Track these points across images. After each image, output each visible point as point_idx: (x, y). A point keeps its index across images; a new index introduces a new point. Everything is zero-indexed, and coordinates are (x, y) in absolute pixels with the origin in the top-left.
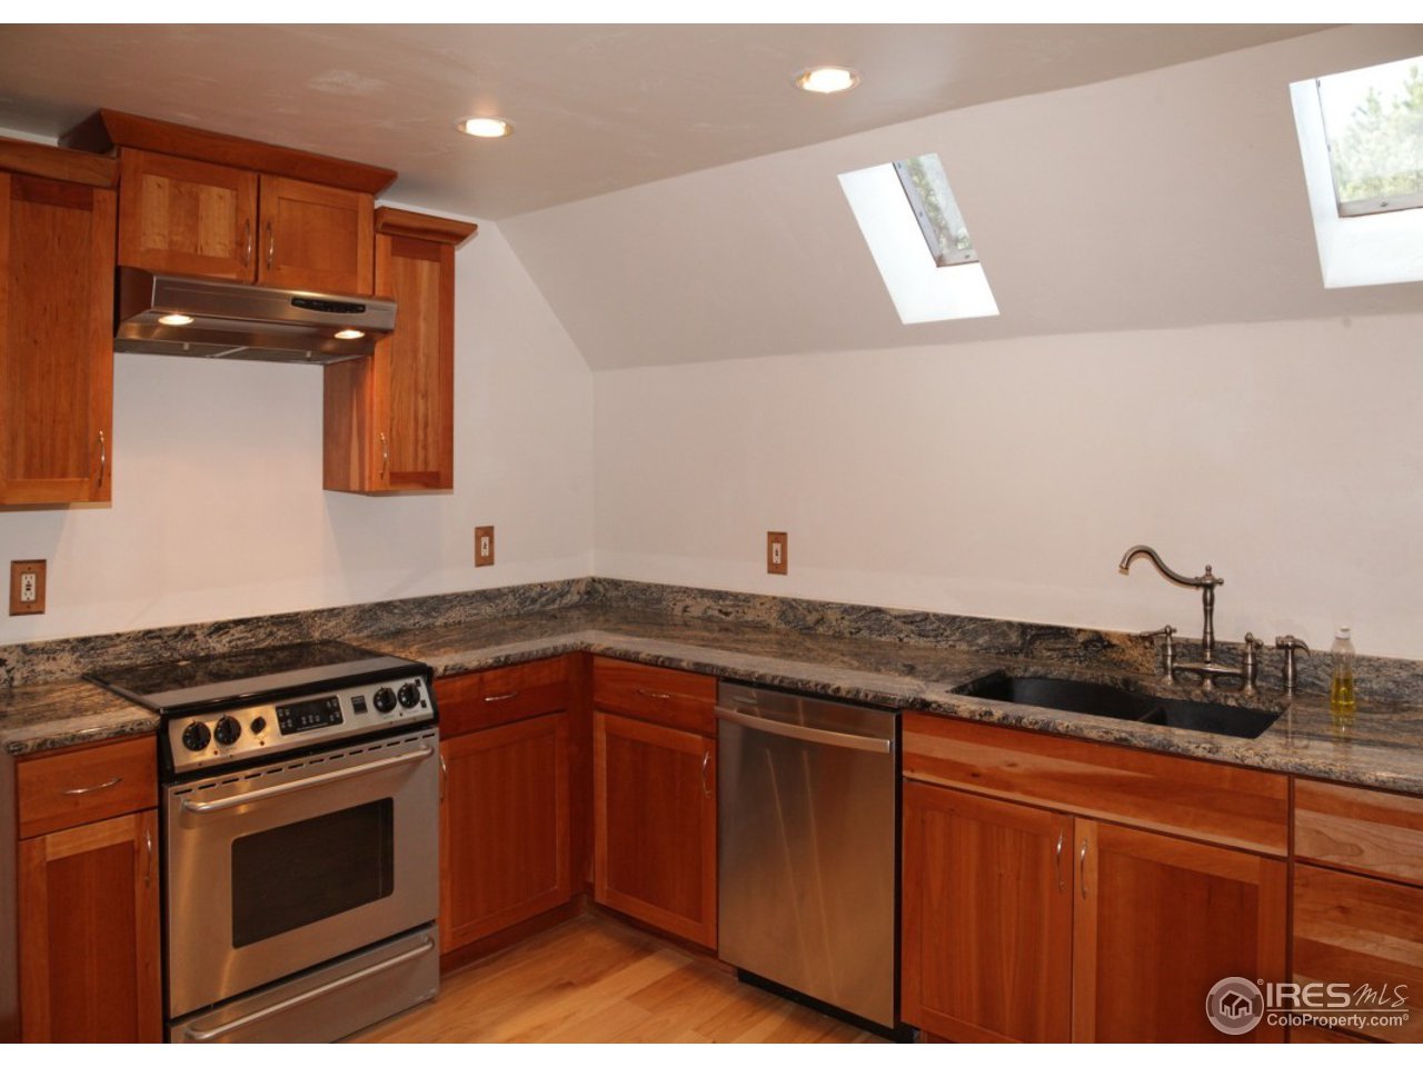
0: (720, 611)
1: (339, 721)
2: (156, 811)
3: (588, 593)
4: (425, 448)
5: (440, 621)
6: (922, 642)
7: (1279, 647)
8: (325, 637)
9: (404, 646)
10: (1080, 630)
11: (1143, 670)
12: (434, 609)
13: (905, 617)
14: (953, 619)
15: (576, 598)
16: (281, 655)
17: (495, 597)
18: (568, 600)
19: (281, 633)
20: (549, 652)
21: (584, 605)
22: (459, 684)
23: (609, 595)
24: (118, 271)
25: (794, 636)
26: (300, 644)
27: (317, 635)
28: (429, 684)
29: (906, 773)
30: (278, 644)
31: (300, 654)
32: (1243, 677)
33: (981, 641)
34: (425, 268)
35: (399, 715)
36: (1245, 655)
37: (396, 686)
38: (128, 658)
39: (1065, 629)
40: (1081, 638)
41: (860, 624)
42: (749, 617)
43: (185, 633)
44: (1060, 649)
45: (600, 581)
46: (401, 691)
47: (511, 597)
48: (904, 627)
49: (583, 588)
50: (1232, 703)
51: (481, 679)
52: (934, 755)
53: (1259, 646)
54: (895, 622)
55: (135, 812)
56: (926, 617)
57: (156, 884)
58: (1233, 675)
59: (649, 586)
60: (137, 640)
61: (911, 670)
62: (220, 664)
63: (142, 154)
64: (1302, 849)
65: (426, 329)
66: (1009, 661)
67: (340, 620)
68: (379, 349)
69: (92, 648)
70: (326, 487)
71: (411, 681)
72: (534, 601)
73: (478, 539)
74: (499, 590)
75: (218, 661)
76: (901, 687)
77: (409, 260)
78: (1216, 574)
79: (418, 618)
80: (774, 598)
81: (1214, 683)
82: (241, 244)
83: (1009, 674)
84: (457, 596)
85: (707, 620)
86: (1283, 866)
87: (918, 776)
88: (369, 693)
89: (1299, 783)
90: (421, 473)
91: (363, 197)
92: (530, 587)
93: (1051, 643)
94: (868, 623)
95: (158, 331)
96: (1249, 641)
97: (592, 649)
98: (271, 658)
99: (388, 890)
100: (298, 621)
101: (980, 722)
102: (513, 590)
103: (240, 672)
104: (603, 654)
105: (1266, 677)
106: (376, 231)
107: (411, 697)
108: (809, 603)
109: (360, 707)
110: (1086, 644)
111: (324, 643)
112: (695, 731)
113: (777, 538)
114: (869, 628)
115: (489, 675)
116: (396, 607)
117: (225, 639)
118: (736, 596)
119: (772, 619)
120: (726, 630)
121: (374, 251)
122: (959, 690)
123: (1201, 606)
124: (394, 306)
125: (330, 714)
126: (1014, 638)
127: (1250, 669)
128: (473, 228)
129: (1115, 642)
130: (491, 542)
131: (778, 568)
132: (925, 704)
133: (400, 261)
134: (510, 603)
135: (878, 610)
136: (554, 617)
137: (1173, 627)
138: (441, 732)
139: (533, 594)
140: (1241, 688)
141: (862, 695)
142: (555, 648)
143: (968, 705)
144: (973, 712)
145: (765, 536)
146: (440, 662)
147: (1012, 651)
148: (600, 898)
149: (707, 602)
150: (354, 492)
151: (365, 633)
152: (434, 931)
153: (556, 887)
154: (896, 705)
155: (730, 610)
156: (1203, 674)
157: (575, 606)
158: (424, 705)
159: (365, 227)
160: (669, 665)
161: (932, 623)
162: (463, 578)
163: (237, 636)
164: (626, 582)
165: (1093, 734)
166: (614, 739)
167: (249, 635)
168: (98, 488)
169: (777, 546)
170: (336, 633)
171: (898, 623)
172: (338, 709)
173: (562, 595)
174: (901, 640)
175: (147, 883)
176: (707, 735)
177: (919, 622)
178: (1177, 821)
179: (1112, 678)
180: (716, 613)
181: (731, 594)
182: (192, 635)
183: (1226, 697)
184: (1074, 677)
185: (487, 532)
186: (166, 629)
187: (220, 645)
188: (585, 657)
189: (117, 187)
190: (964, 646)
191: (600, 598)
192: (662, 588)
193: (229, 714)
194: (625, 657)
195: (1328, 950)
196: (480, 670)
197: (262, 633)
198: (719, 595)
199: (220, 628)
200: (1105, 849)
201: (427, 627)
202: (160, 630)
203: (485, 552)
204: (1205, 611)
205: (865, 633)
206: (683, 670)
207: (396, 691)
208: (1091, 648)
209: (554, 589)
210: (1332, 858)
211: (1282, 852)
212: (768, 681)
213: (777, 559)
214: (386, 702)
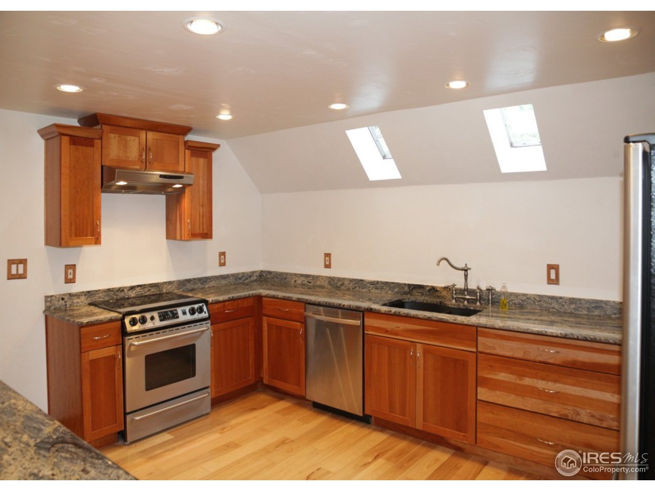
0: (308, 282)
1: (178, 317)
2: (121, 345)
3: (260, 276)
4: (203, 224)
5: (207, 286)
6: (377, 291)
7: (487, 290)
8: (168, 291)
9: (196, 293)
10: (427, 286)
11: (447, 298)
12: (205, 282)
13: (371, 282)
14: (387, 283)
15: (255, 278)
16: (152, 297)
17: (226, 278)
18: (252, 278)
19: (152, 290)
20: (247, 296)
21: (258, 280)
22: (217, 306)
23: (267, 277)
24: (102, 167)
25: (333, 290)
26: (159, 294)
27: (165, 291)
28: (207, 306)
29: (366, 332)
30: (152, 294)
31: (159, 297)
32: (476, 300)
33: (395, 290)
34: (202, 161)
35: (197, 316)
36: (477, 293)
37: (196, 306)
38: (103, 298)
39: (423, 285)
40: (428, 288)
41: (356, 285)
42: (318, 283)
43: (121, 290)
44: (421, 292)
45: (264, 272)
46: (197, 308)
47: (232, 277)
48: (370, 286)
49: (258, 274)
50: (472, 308)
51: (224, 305)
52: (374, 325)
53: (481, 290)
54: (367, 284)
55: (115, 345)
56: (378, 282)
57: (121, 369)
58: (474, 299)
59: (282, 273)
60: (105, 292)
61: (370, 300)
62: (132, 301)
63: (109, 127)
64: (480, 349)
65: (202, 182)
66: (404, 297)
67: (172, 285)
68: (187, 190)
69: (91, 295)
70: (167, 238)
71: (201, 305)
72: (240, 279)
73: (220, 256)
74: (227, 275)
75: (132, 299)
76: (365, 305)
77: (197, 159)
78: (469, 266)
79: (199, 285)
80: (326, 277)
81: (468, 302)
82: (141, 156)
83: (403, 301)
84: (213, 277)
85: (303, 285)
86: (475, 354)
87: (369, 332)
88: (187, 308)
89: (479, 329)
90: (201, 234)
91: (181, 137)
92: (239, 274)
93: (418, 290)
94: (358, 285)
95: (114, 187)
96: (478, 288)
97: (262, 294)
98: (149, 298)
99: (194, 375)
100: (158, 286)
101: (388, 314)
102: (233, 275)
103: (139, 303)
104: (266, 296)
105: (484, 300)
106: (185, 149)
107: (201, 310)
108: (338, 278)
109: (184, 313)
110: (429, 291)
111: (167, 293)
112: (297, 321)
113: (328, 255)
114: (359, 286)
115: (227, 303)
116: (191, 281)
117: (134, 292)
118: (313, 276)
119: (326, 284)
120: (310, 288)
121: (185, 156)
122: (385, 305)
123: (464, 277)
124: (193, 176)
125: (175, 316)
126: (406, 289)
127: (478, 297)
128: (219, 146)
129: (438, 289)
130: (225, 257)
131: (328, 266)
132: (371, 309)
133: (194, 159)
134: (232, 280)
135: (362, 280)
136: (247, 285)
137: (455, 284)
138: (211, 322)
139: (240, 276)
140: (476, 303)
141: (351, 307)
142: (249, 294)
143: (384, 309)
144: (385, 311)
145: (323, 255)
146: (210, 299)
147: (406, 293)
148: (265, 382)
149: (303, 279)
150: (178, 240)
151: (181, 290)
152: (209, 390)
153: (250, 378)
154: (362, 310)
155: (311, 281)
156: (465, 299)
157: (255, 281)
158: (205, 313)
159: (182, 147)
160: (289, 299)
161: (380, 284)
162: (214, 270)
163: (138, 291)
164: (274, 272)
165: (421, 317)
166: (269, 325)
167: (142, 290)
168: (97, 240)
169: (327, 258)
170: (171, 290)
171: (369, 285)
172: (177, 313)
173: (250, 277)
174: (369, 290)
175: (119, 369)
176: (302, 323)
177: (375, 284)
178: (446, 342)
179: (436, 301)
180: (306, 282)
181: (312, 276)
182: (123, 290)
183: (470, 306)
184: (425, 301)
185: (223, 254)
186: (116, 288)
187: (132, 294)
188: (259, 298)
189: (101, 139)
190: (390, 292)
191: (264, 277)
192: (287, 274)
193: (143, 314)
194: (273, 297)
195: (487, 379)
196: (224, 301)
197: (146, 290)
198: (307, 276)
199: (132, 288)
200: (426, 352)
201: (202, 288)
202: (113, 289)
203: (223, 261)
204: (465, 278)
205: (357, 288)
206: (294, 301)
207: (196, 308)
208: (431, 292)
209: (247, 275)
210: (488, 351)
211: (474, 350)
212: (322, 303)
213: (327, 263)
214: (193, 312)
